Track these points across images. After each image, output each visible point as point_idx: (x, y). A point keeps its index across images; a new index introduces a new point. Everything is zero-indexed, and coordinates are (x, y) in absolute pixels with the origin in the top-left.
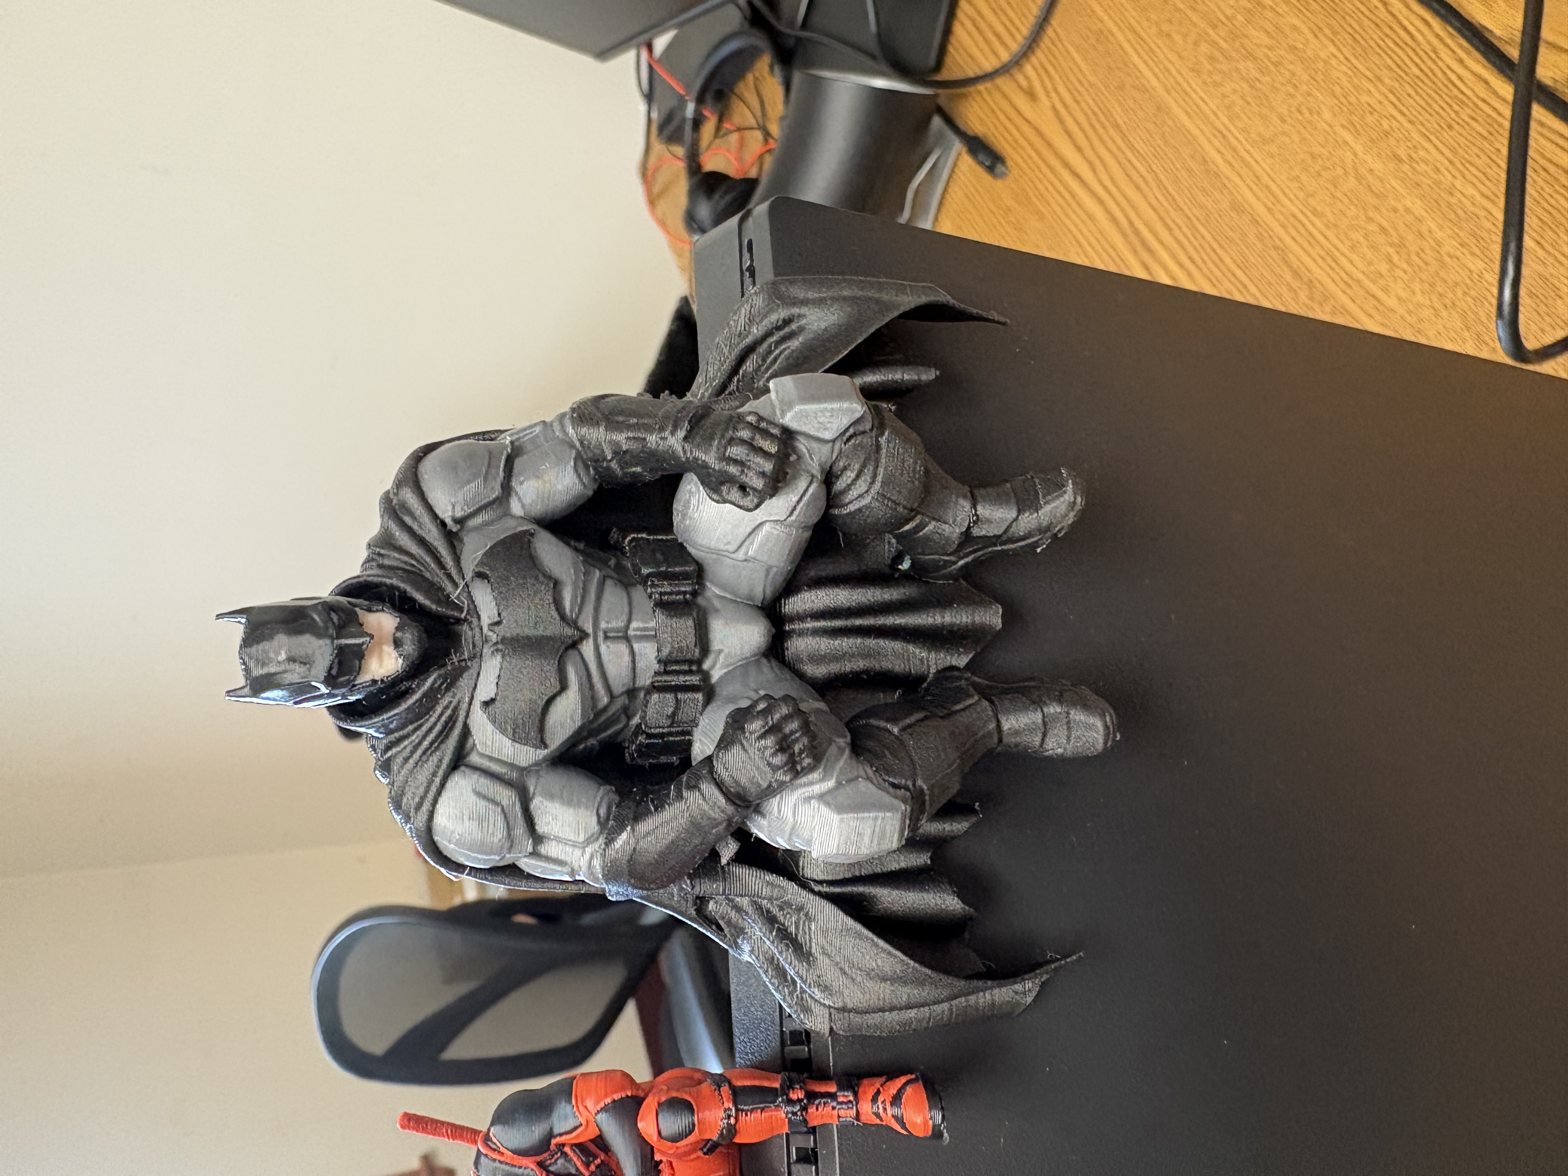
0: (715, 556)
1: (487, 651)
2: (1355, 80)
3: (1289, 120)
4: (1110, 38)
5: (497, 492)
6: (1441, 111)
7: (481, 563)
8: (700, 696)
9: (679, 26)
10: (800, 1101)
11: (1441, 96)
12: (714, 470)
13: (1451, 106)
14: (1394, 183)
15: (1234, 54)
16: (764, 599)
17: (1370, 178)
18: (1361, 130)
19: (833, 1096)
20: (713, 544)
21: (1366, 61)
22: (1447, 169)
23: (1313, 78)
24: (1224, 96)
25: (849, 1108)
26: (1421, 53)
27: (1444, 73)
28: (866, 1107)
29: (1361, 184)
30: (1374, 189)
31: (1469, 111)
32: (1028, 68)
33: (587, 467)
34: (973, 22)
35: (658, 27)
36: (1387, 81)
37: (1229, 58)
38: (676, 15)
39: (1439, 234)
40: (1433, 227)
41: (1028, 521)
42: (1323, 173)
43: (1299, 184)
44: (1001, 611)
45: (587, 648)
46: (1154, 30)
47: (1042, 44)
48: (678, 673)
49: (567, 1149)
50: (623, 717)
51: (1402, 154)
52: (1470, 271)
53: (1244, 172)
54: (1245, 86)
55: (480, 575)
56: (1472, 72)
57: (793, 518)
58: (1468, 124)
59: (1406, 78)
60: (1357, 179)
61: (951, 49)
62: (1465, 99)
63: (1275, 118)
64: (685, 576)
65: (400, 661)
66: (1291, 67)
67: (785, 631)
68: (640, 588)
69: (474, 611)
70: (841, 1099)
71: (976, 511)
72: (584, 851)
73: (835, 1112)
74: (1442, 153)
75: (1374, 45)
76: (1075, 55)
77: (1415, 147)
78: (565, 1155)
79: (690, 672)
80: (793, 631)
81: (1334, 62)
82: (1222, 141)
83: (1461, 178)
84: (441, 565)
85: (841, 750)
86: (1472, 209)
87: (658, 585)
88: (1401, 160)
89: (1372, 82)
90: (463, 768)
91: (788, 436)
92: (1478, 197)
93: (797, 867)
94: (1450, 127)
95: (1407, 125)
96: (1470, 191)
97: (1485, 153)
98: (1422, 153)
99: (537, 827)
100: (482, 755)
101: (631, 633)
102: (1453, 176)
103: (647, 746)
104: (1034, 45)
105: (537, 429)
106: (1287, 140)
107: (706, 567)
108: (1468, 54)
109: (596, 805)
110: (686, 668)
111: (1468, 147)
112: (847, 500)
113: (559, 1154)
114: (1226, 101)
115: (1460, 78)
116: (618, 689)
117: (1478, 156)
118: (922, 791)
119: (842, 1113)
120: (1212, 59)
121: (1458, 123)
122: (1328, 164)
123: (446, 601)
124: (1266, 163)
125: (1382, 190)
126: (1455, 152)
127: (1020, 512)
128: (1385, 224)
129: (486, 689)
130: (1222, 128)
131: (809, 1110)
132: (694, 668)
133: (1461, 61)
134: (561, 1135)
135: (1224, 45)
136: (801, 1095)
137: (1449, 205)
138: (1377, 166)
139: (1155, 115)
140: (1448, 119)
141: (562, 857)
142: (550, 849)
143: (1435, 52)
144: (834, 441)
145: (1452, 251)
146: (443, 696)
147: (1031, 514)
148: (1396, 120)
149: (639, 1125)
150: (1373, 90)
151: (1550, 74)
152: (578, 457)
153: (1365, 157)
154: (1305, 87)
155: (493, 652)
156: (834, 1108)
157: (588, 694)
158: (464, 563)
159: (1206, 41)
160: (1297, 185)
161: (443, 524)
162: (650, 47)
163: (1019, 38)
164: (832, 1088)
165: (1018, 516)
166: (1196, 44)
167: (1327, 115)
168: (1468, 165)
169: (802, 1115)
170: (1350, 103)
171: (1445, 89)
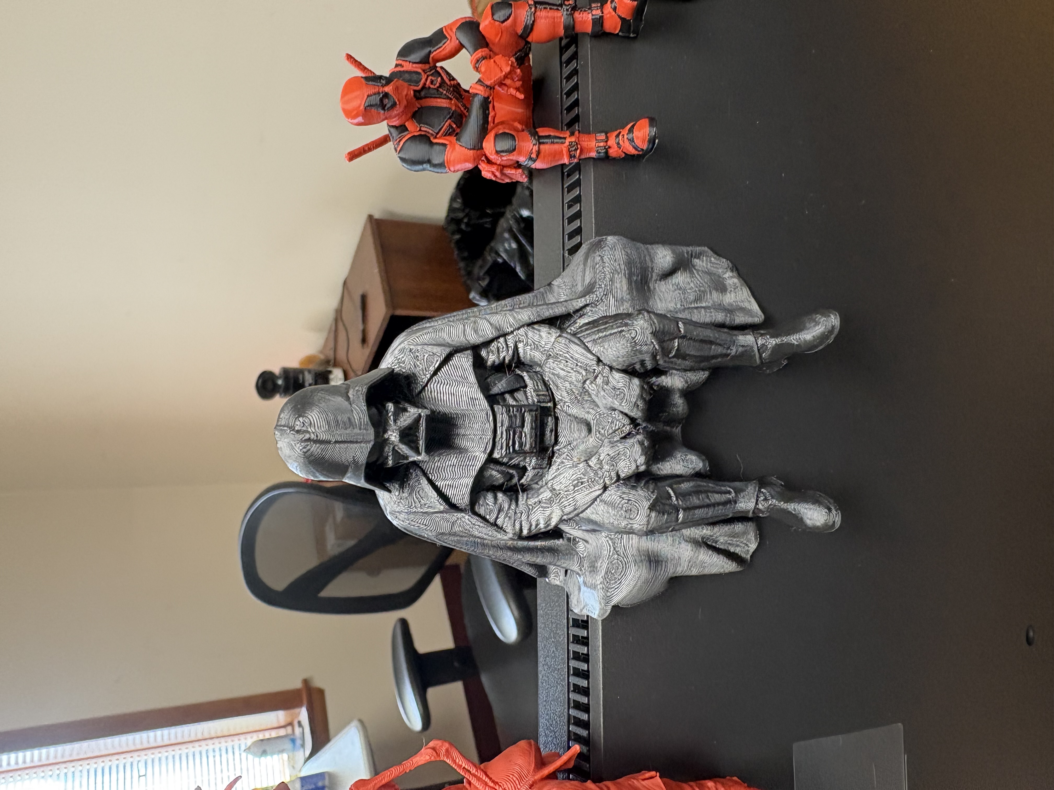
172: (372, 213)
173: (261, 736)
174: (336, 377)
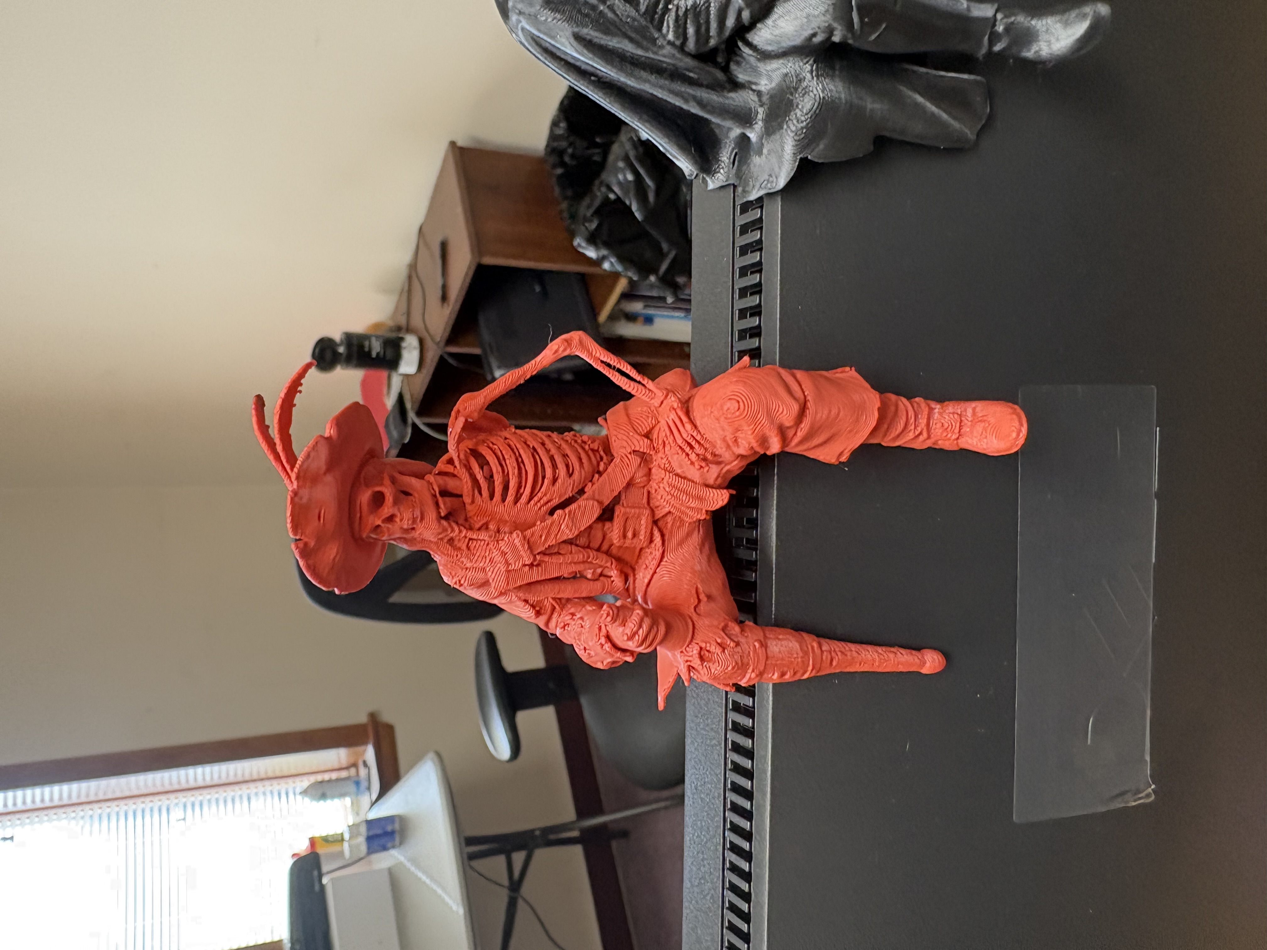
172: (454, 139)
173: (319, 778)
174: (410, 344)
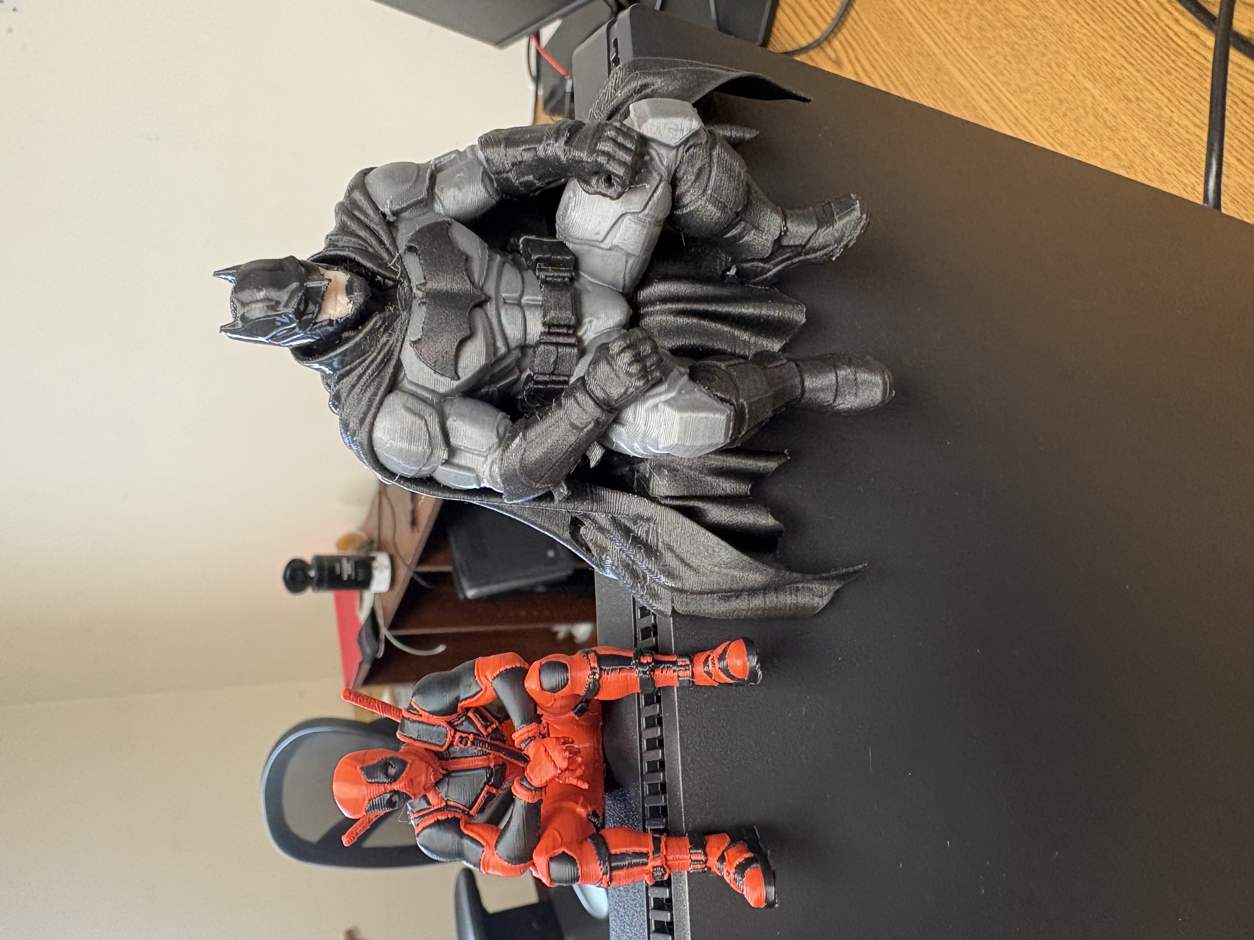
0: (586, 247)
1: (415, 303)
2: (1094, 39)
3: (1041, 73)
4: (901, 16)
5: (424, 194)
6: (1162, 61)
7: (412, 240)
8: (575, 351)
9: (563, 16)
10: (648, 663)
11: (1161, 49)
12: (588, 163)
13: (1169, 57)
14: (1124, 118)
15: (998, 25)
16: (624, 286)
17: (1105, 115)
18: (1098, 78)
19: (675, 663)
20: (587, 236)
21: (1102, 24)
22: (1166, 106)
23: (1060, 40)
24: (990, 57)
25: (686, 670)
26: (1145, 16)
27: (1163, 30)
28: (700, 669)
29: (1099, 121)
30: (1109, 124)
31: (1183, 60)
32: (836, 43)
33: (491, 180)
34: (793, 9)
35: (543, 19)
36: (1119, 39)
37: (993, 28)
38: (559, 9)
39: (1161, 157)
40: (1156, 152)
41: (825, 235)
42: (1068, 113)
43: (1050, 123)
44: (805, 309)
45: (490, 308)
46: (935, 9)
47: (847, 24)
48: (559, 334)
49: (470, 714)
50: (517, 370)
51: (1130, 95)
52: (1185, 185)
53: (1006, 115)
54: (1007, 49)
55: (410, 249)
56: (1186, 30)
57: (646, 211)
58: (1183, 70)
59: (1134, 36)
60: (1096, 117)
61: (775, 30)
62: (1179, 50)
63: (1030, 73)
64: (564, 264)
65: (351, 305)
66: (1043, 32)
67: (640, 314)
68: (530, 272)
69: (405, 274)
70: (679, 664)
71: (786, 223)
72: (486, 459)
73: (676, 674)
74: (1163, 94)
75: (1109, 12)
76: (874, 33)
77: (1141, 89)
78: (469, 718)
79: (567, 335)
80: (647, 313)
81: (1076, 26)
82: (989, 93)
83: (1176, 111)
84: (381, 242)
85: (682, 374)
86: (1188, 136)
87: (544, 270)
88: (1129, 100)
89: (1108, 41)
90: (397, 391)
91: (644, 141)
92: (1191, 126)
93: (648, 487)
94: (1169, 73)
95: (1135, 73)
96: (1185, 122)
97: (1196, 91)
98: (1147, 94)
99: (451, 440)
100: (412, 383)
101: (524, 300)
102: (1172, 111)
103: (536, 390)
104: (840, 24)
105: (453, 156)
106: (1039, 89)
107: (581, 258)
108: (1183, 15)
109: (496, 424)
110: (565, 331)
111: (1182, 87)
112: (688, 201)
113: (464, 718)
114: (992, 62)
115: (1176, 34)
116: (513, 344)
117: (1191, 94)
118: (743, 406)
119: (681, 673)
120: (981, 29)
121: (1175, 70)
122: (1073, 106)
123: (384, 266)
124: (1023, 107)
125: (1114, 124)
126: (1172, 91)
127: (819, 227)
128: (1116, 150)
129: (415, 331)
130: (988, 82)
131: (656, 673)
132: (571, 332)
133: (1177, 21)
134: (465, 699)
135: (989, 16)
136: (649, 659)
137: (1168, 134)
138: (1111, 106)
139: (936, 75)
140: (1167, 66)
141: (470, 465)
142: (462, 459)
143: (1157, 15)
144: (677, 147)
145: (1170, 169)
146: (382, 336)
147: (828, 227)
148: (1125, 68)
149: (526, 685)
150: (1107, 46)
151: (1245, 26)
152: (485, 172)
153: (1101, 99)
154: (1055, 47)
155: (419, 305)
156: (674, 671)
157: (490, 341)
158: (398, 242)
159: (976, 15)
160: (1047, 123)
161: (384, 215)
162: (537, 36)
163: (829, 20)
164: (674, 659)
165: (818, 230)
166: (968, 18)
167: (1072, 68)
168: (1182, 102)
169: (650, 674)
170: (1090, 58)
171: (1164, 43)
174: (381, 564)
